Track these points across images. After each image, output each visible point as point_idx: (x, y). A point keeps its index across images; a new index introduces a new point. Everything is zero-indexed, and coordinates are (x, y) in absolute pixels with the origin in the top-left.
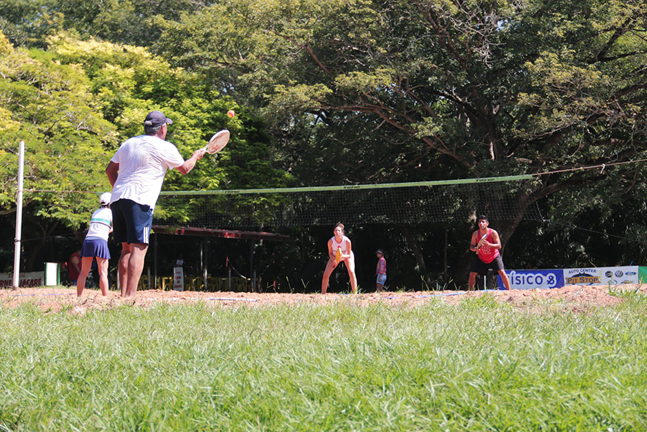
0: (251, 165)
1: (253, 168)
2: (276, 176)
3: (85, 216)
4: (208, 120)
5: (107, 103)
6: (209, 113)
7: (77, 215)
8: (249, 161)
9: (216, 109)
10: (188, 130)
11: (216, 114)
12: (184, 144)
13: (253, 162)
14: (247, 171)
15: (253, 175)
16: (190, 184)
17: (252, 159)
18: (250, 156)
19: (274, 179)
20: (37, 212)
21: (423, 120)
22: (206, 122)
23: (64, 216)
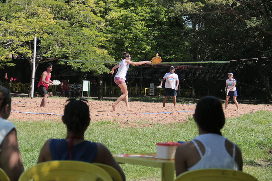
0: (169, 39)
1: (170, 40)
2: (181, 45)
3: (79, 64)
4: (148, 17)
5: (102, 9)
6: (149, 14)
7: (76, 64)
8: (168, 37)
9: (153, 12)
10: (139, 22)
11: (153, 14)
12: (136, 29)
13: (170, 37)
14: (167, 42)
15: (170, 44)
16: (137, 48)
17: (170, 36)
18: (169, 34)
19: (180, 46)
20: (59, 62)
21: (251, 19)
22: (147, 18)
23: (70, 64)
